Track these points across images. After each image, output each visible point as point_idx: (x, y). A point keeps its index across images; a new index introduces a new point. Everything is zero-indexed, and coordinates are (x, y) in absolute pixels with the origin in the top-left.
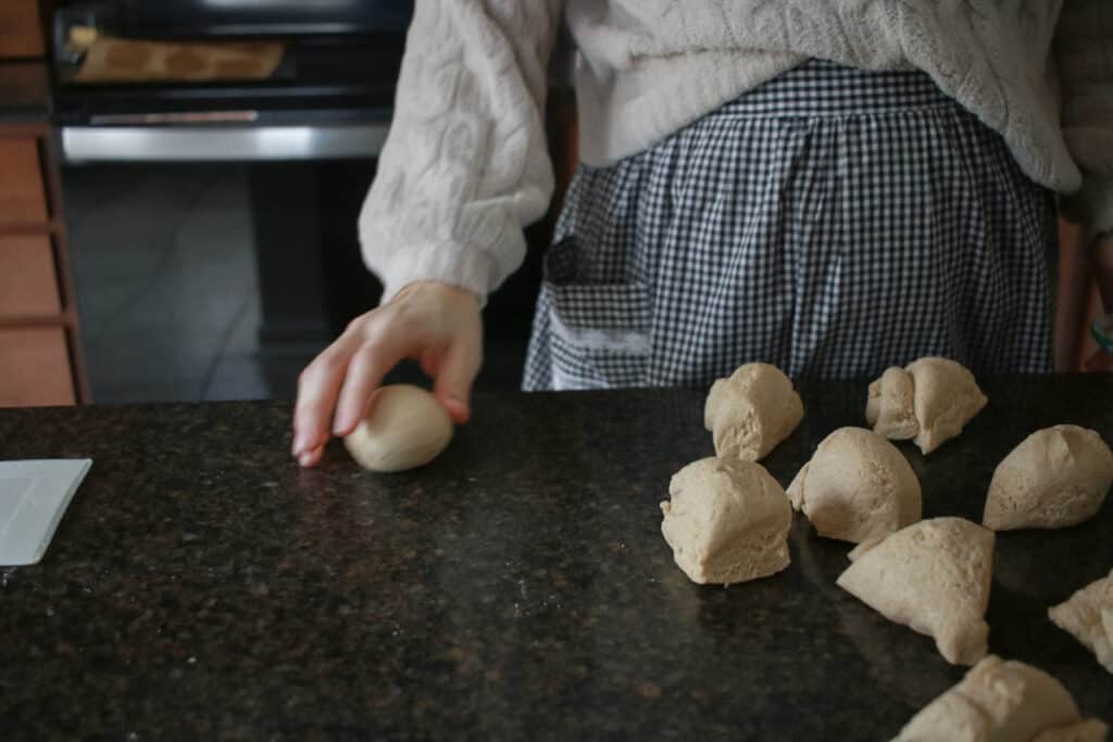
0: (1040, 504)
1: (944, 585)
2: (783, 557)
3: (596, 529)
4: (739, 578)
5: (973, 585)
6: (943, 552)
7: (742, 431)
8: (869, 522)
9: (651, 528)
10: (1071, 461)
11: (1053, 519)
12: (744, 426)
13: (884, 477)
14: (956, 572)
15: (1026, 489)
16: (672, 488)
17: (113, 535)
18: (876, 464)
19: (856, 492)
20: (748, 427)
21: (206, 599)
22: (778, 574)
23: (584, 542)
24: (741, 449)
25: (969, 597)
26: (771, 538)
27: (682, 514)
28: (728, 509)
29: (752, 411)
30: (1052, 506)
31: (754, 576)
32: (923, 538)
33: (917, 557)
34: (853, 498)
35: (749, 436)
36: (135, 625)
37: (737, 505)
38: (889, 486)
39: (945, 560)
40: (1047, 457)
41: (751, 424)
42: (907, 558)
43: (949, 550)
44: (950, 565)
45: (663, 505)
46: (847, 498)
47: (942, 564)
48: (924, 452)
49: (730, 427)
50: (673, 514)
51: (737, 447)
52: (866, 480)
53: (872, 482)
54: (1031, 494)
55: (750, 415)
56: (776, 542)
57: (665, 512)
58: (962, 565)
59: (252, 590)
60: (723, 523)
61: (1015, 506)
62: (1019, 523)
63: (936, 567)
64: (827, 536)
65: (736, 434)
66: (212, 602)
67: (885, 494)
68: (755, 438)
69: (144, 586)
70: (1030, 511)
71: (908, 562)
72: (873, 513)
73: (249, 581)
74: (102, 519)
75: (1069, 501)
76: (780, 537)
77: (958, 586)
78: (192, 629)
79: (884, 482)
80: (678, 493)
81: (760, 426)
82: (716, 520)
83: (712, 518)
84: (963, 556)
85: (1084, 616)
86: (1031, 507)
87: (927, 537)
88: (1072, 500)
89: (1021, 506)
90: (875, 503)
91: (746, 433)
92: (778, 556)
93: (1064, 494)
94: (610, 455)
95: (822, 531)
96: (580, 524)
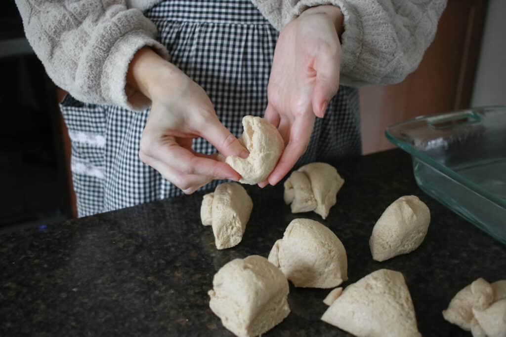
0: (402, 242)
1: (393, 317)
2: (287, 309)
3: (166, 311)
4: (266, 329)
5: (409, 313)
6: (387, 295)
7: (231, 227)
8: (325, 275)
9: (198, 302)
10: (415, 217)
11: (408, 249)
12: (231, 224)
13: (330, 249)
14: (398, 307)
15: (394, 236)
16: (215, 282)
18: (324, 242)
19: (316, 261)
20: (233, 224)
22: (285, 320)
23: (162, 323)
24: (231, 237)
25: (410, 321)
26: (280, 302)
27: (225, 297)
28: (257, 293)
29: (235, 215)
30: (407, 243)
31: (273, 325)
32: (371, 288)
33: (372, 301)
34: (314, 264)
35: (235, 229)
37: (261, 290)
38: (333, 253)
39: (390, 300)
40: (403, 218)
41: (235, 222)
42: (367, 303)
43: (389, 294)
44: (394, 304)
45: (210, 293)
46: (311, 264)
47: (388, 302)
48: (324, 218)
49: (223, 226)
50: (218, 297)
51: (228, 237)
52: (320, 253)
53: (324, 253)
54: (397, 239)
55: (234, 217)
56: (282, 303)
57: (211, 296)
58: (400, 302)
60: (256, 302)
61: (390, 246)
62: (392, 255)
63: (386, 306)
64: (301, 286)
65: (227, 230)
67: (332, 258)
68: (238, 229)
70: (397, 247)
71: (368, 305)
72: (326, 270)
75: (415, 239)
76: (284, 299)
77: (401, 315)
79: (330, 251)
80: (219, 285)
81: (240, 223)
82: (251, 300)
83: (249, 300)
84: (398, 297)
85: (463, 314)
86: (398, 245)
87: (374, 286)
88: (416, 237)
89: (393, 246)
90: (327, 264)
91: (232, 228)
92: (284, 310)
93: (413, 235)
94: (153, 253)
95: (297, 284)
96: (155, 309)
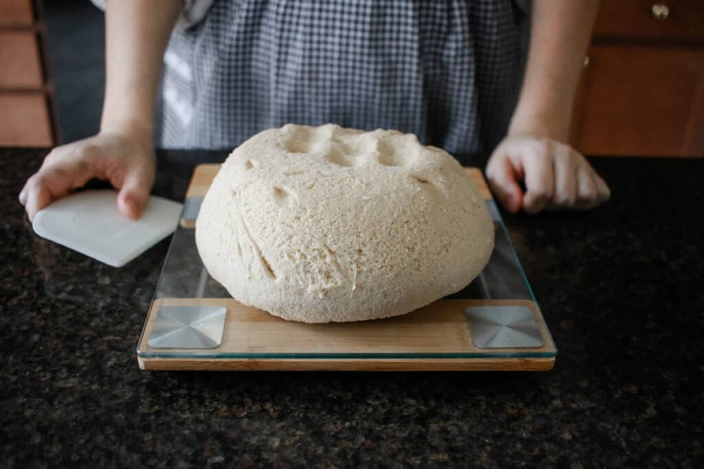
17: (13, 237)
21: (67, 285)
36: (15, 301)
59: (100, 281)
66: (70, 288)
69: (26, 274)
73: (98, 274)
74: (8, 226)
78: (53, 307)
